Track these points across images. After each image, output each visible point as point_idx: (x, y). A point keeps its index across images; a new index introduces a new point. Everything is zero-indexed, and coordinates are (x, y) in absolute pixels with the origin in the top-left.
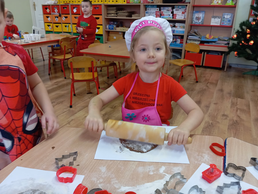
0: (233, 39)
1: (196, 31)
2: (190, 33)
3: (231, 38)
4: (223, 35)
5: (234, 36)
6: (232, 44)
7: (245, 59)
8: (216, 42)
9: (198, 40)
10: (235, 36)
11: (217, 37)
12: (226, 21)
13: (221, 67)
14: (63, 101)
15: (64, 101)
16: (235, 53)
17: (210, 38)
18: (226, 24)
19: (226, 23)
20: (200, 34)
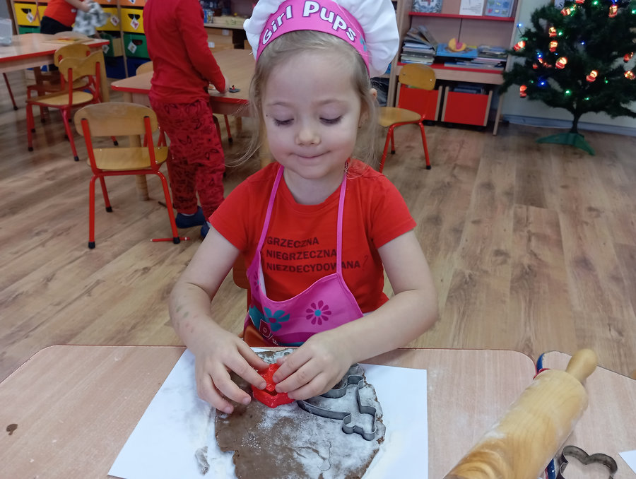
0: (514, 53)
1: (423, 29)
2: (408, 36)
3: (511, 48)
4: (490, 42)
5: (517, 45)
6: (512, 65)
7: (544, 105)
8: (472, 59)
9: (429, 55)
10: (521, 45)
11: (475, 48)
12: (498, 6)
13: (485, 124)
14: (69, 228)
15: (75, 226)
16: (521, 90)
17: (458, 48)
18: (498, 13)
19: (497, 11)
20: (432, 39)
